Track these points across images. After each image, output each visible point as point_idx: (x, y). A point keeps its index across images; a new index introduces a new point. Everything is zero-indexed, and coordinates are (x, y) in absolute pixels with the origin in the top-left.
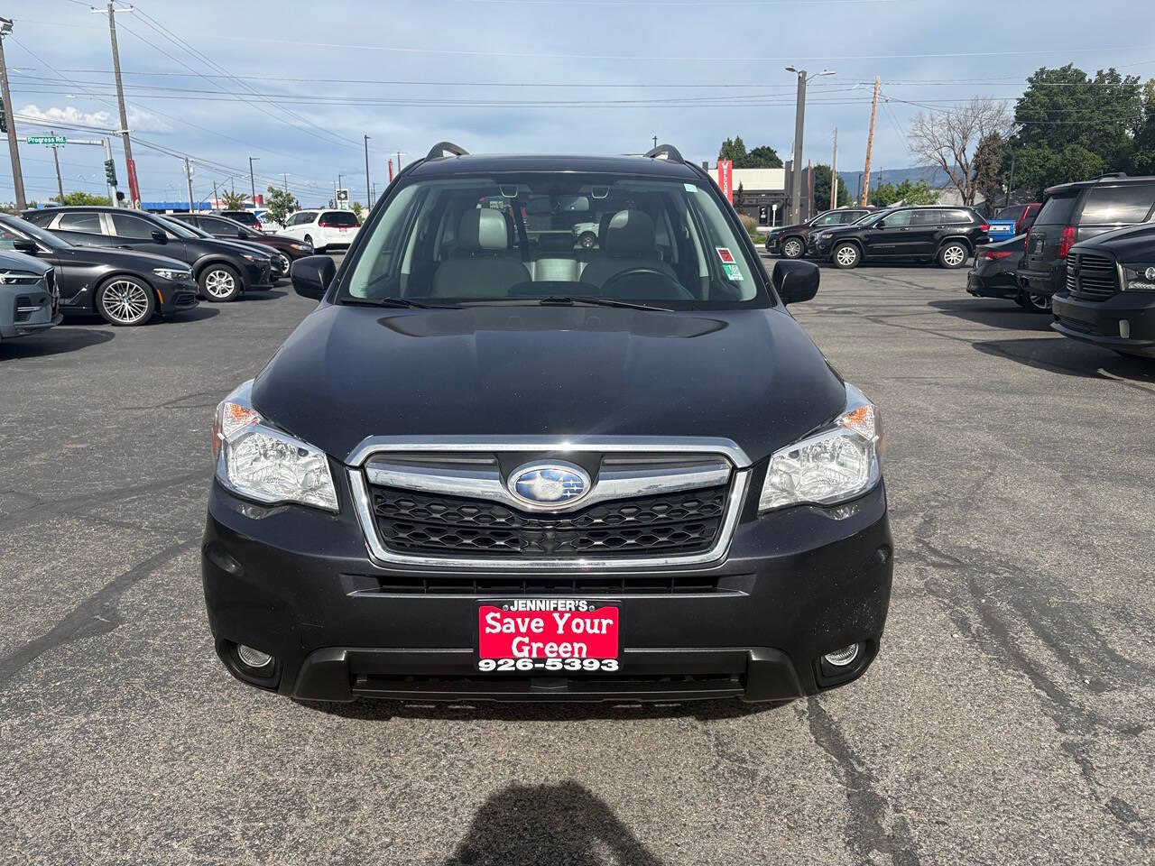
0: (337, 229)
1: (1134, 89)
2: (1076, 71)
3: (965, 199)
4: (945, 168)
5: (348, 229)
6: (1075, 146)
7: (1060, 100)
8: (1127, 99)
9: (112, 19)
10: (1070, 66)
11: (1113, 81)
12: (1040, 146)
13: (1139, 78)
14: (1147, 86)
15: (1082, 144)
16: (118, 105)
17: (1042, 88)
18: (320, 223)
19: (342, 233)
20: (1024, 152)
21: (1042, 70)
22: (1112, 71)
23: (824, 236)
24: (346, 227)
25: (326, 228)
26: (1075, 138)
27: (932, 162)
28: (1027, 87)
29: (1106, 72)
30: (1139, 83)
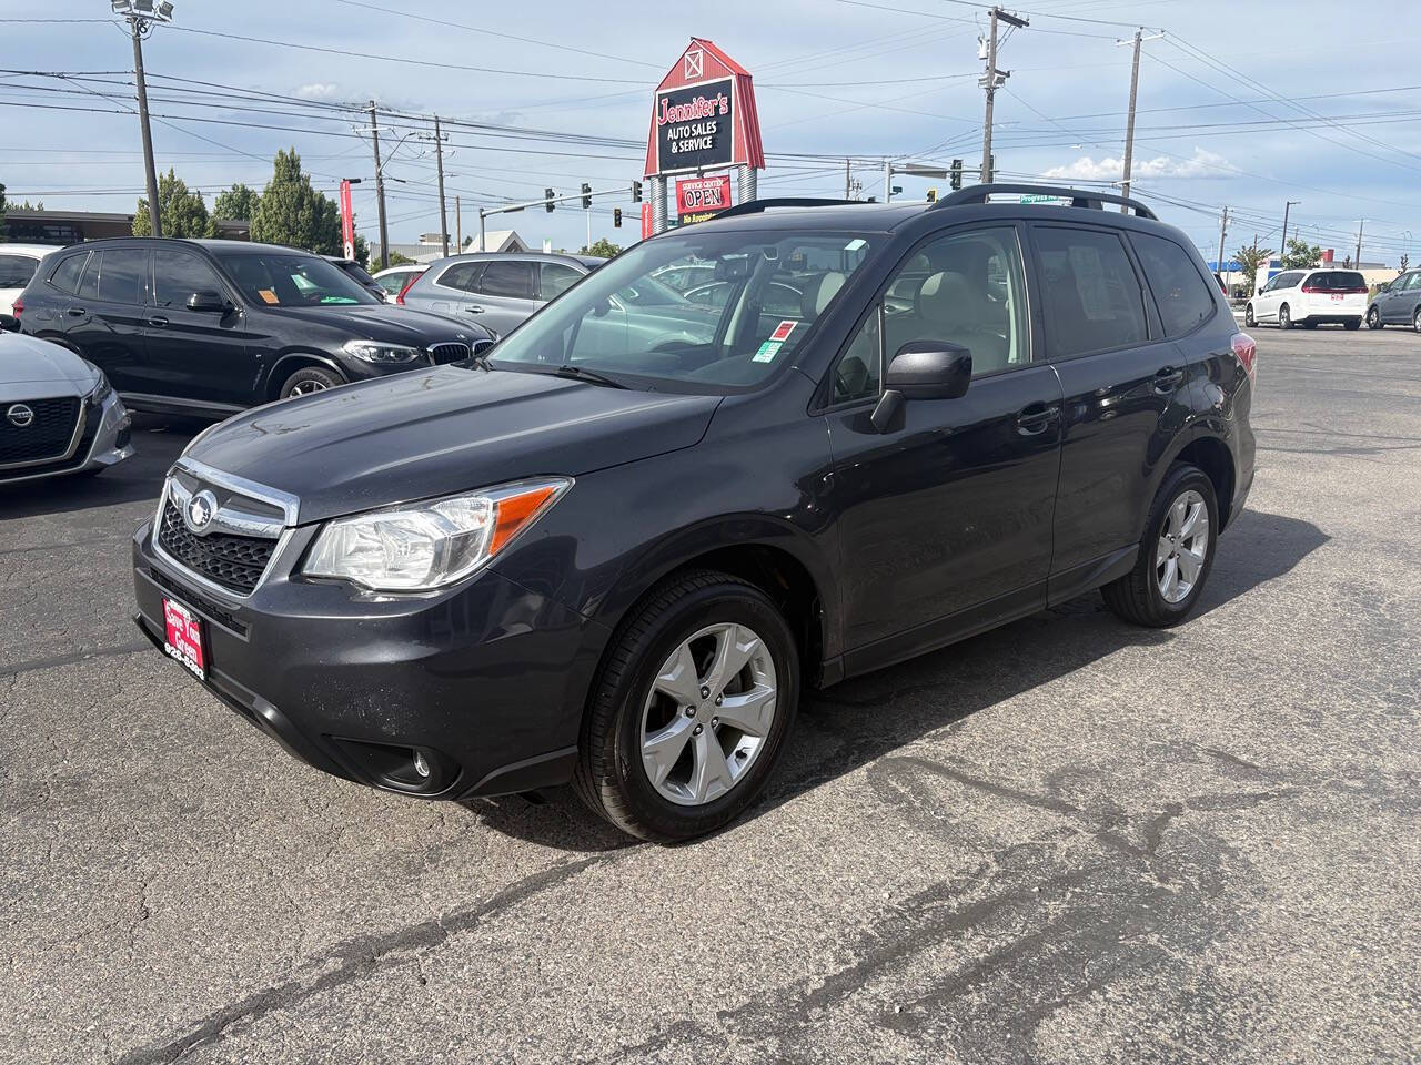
0: (1329, 296)
5: (1346, 296)
9: (1137, 51)
16: (1124, 151)
18: (1304, 288)
19: (1335, 301)
24: (1343, 292)
25: (1311, 295)
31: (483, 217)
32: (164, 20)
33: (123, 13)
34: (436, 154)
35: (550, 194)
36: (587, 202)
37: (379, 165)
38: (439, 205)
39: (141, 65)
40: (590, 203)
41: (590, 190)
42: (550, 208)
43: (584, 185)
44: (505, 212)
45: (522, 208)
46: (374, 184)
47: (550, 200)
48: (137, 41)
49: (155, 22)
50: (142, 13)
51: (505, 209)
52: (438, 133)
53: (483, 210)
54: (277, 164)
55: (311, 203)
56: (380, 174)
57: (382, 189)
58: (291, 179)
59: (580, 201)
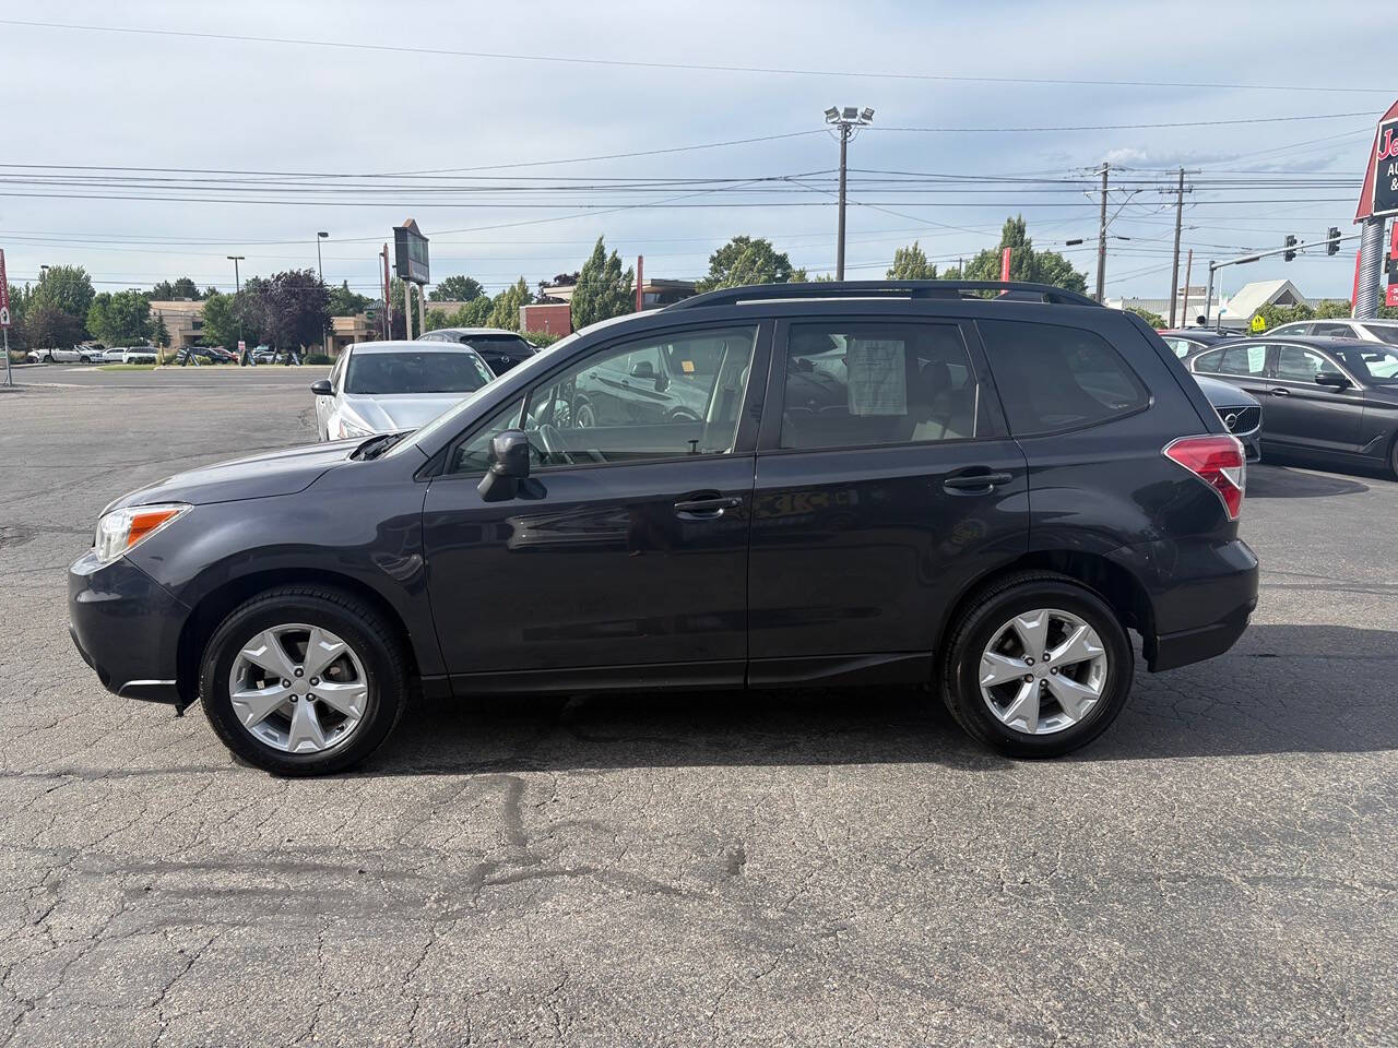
31: (1212, 270)
32: (864, 124)
33: (833, 123)
34: (1177, 207)
35: (1291, 241)
36: (1333, 248)
37: (1104, 224)
38: (1173, 260)
39: (845, 163)
40: (1338, 249)
41: (1339, 234)
42: (1290, 256)
43: (1331, 230)
44: (1238, 263)
45: (1257, 259)
46: (1097, 244)
47: (1290, 248)
48: (844, 144)
49: (859, 126)
50: (849, 120)
51: (1240, 259)
52: (1181, 186)
53: (1213, 262)
54: (1004, 231)
55: (1030, 267)
56: (1104, 233)
57: (1104, 248)
58: (1014, 245)
59: (1325, 248)
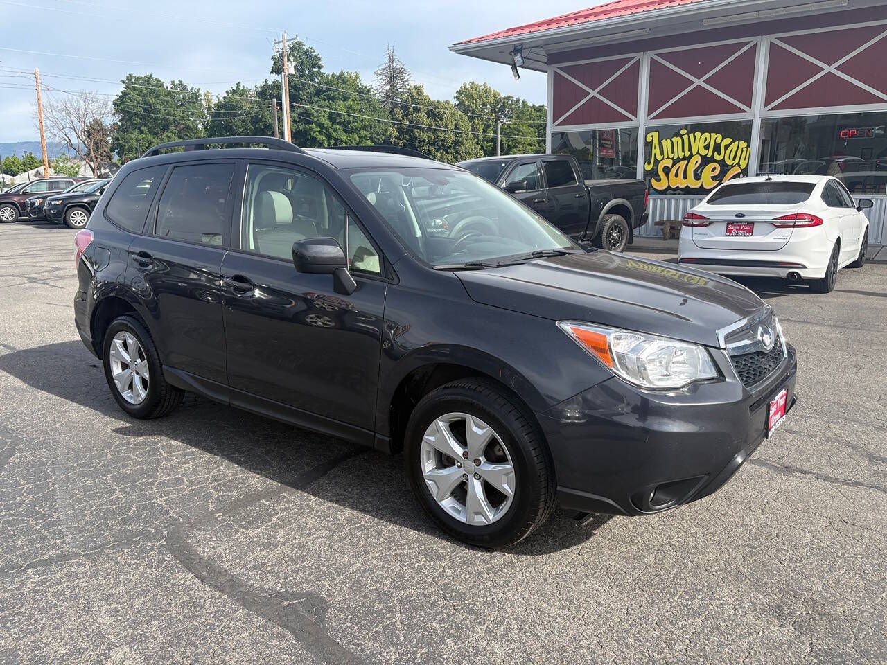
1: (198, 97)
2: (156, 79)
3: (93, 170)
4: (72, 145)
6: (169, 134)
7: (151, 99)
8: (195, 103)
10: (151, 75)
11: (183, 89)
12: (142, 132)
13: (199, 89)
14: (205, 95)
15: (172, 132)
17: (134, 89)
20: (132, 136)
21: (131, 75)
22: (181, 82)
23: (53, 202)
26: (166, 128)
27: (57, 140)
28: (122, 88)
29: (177, 82)
30: (200, 92)
